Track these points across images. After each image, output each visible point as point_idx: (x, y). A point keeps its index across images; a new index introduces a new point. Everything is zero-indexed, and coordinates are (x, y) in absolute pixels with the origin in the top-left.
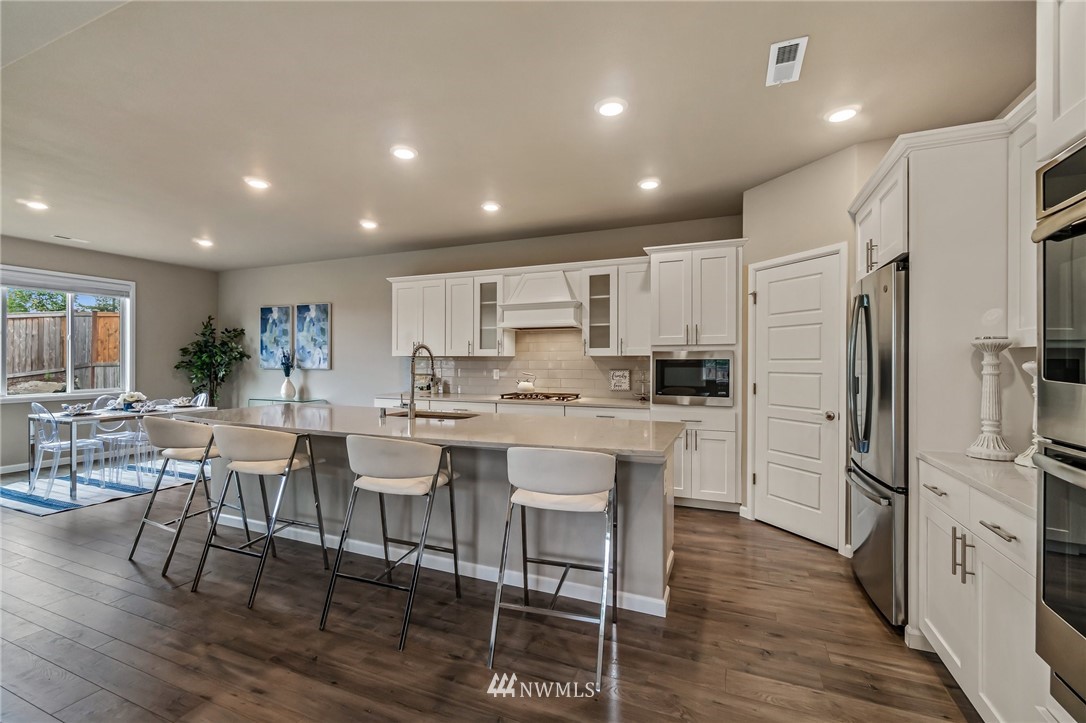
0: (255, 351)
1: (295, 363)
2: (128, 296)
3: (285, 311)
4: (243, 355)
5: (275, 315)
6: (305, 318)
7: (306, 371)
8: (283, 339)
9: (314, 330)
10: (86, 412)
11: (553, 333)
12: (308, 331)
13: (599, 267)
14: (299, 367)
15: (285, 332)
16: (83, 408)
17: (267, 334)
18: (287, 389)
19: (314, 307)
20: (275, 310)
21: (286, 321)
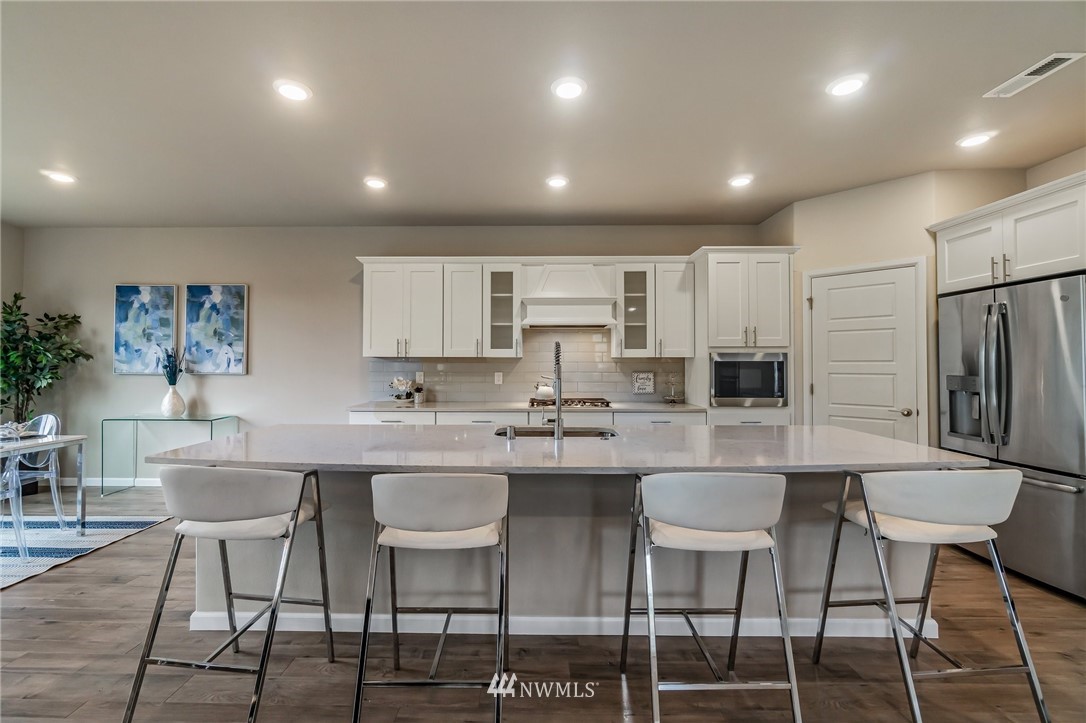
0: (102, 349)
1: (183, 366)
3: (166, 295)
4: (79, 354)
5: (145, 297)
6: (202, 305)
7: (201, 377)
8: (159, 333)
11: (584, 332)
12: (208, 319)
13: (636, 263)
14: (190, 371)
15: (164, 323)
17: (129, 324)
18: (172, 403)
19: (220, 289)
20: (145, 290)
21: (168, 306)
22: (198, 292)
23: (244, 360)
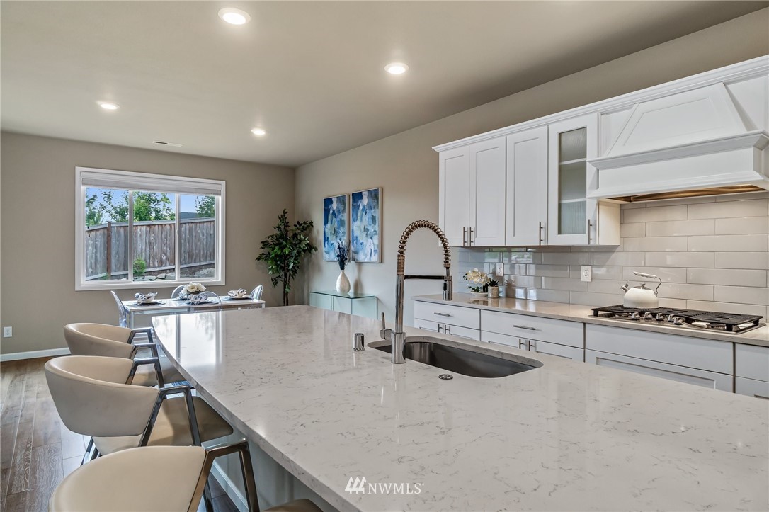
2: (220, 194)
3: (342, 200)
4: (310, 247)
5: (335, 206)
6: (359, 207)
7: (360, 264)
9: (366, 218)
10: (154, 301)
14: (354, 260)
16: (148, 298)
17: (329, 225)
18: (342, 283)
19: (367, 193)
20: (335, 200)
22: (357, 196)
23: (379, 251)
